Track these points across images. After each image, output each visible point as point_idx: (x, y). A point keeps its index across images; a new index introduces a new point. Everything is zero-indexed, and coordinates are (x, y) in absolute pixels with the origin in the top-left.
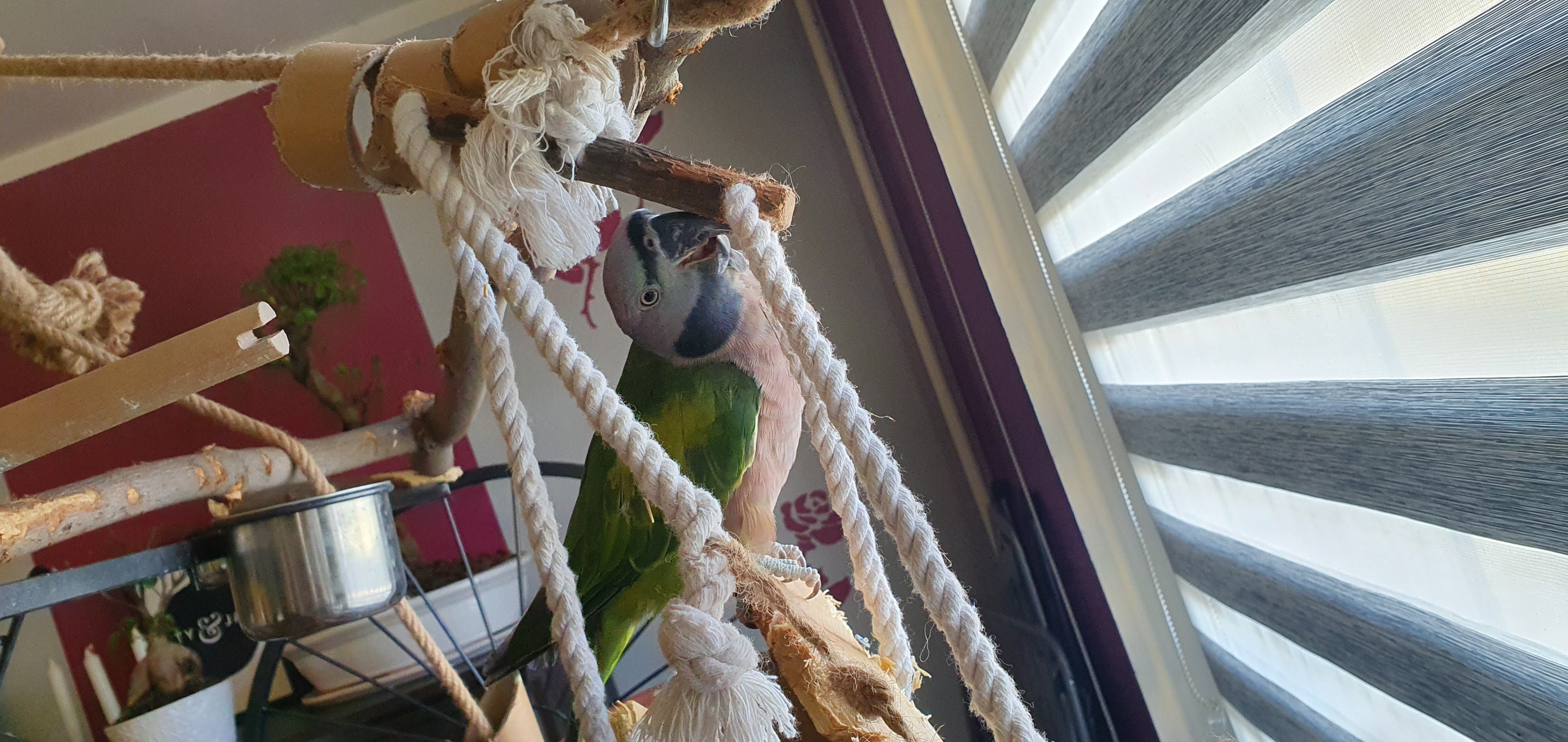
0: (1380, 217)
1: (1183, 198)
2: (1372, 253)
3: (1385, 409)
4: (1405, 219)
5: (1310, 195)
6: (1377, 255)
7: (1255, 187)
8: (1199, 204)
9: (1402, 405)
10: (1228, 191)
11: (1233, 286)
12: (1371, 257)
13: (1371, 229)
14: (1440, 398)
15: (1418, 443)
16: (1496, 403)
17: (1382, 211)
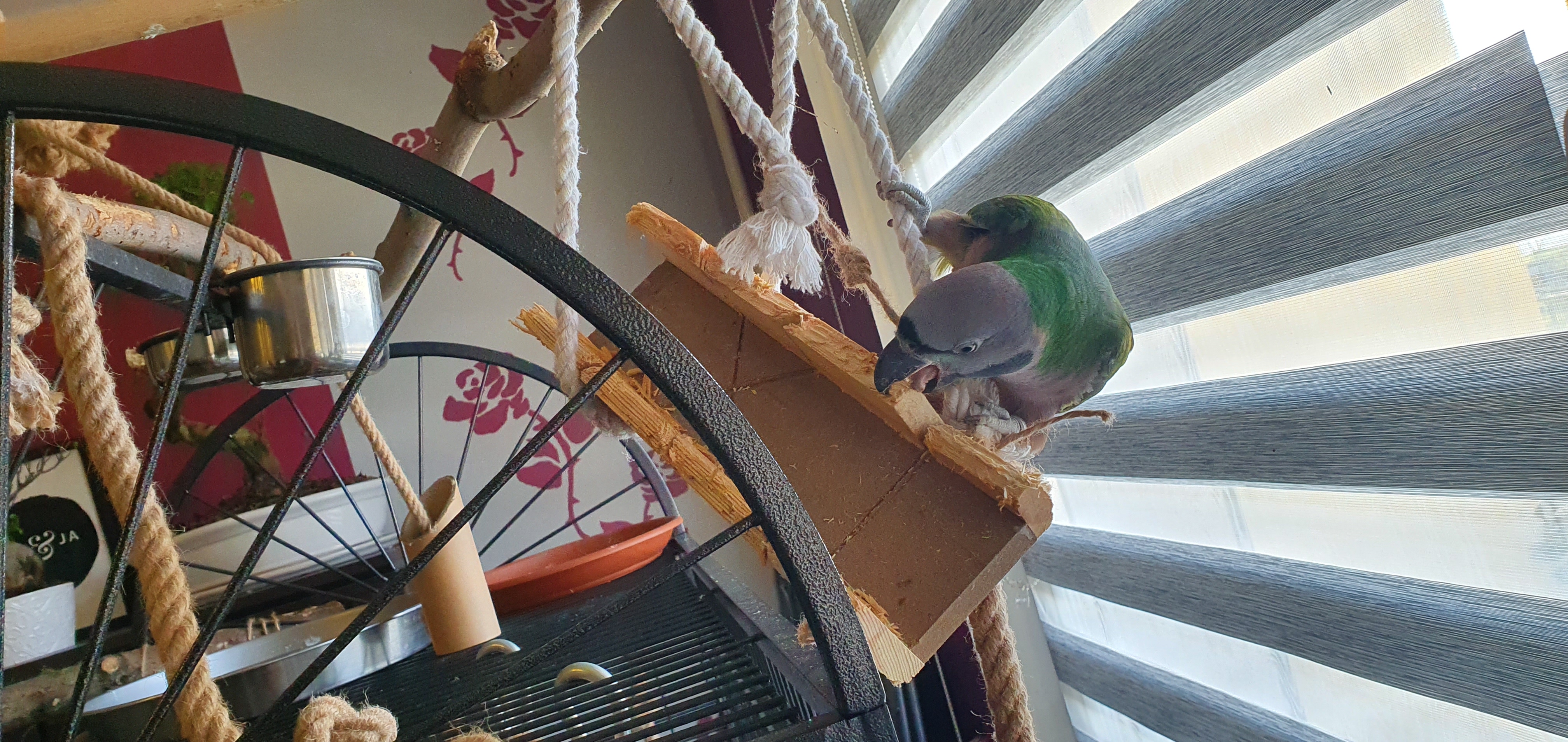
0: (1203, 50)
1: (1044, 93)
2: (1195, 83)
3: (1195, 213)
4: (1222, 46)
5: (1151, 53)
6: (1199, 83)
7: (1107, 61)
8: (1059, 93)
9: (1209, 203)
10: (1085, 72)
11: (1080, 157)
12: (1194, 87)
13: (1195, 63)
14: (1236, 184)
15: (1218, 231)
16: (1276, 170)
17: (1206, 44)
